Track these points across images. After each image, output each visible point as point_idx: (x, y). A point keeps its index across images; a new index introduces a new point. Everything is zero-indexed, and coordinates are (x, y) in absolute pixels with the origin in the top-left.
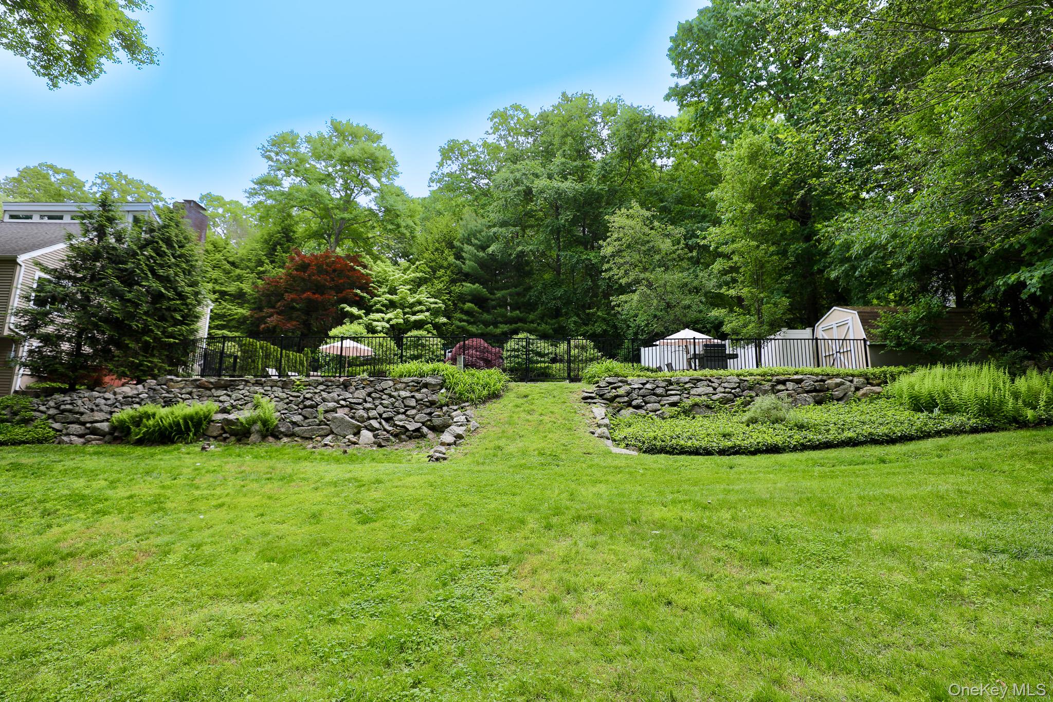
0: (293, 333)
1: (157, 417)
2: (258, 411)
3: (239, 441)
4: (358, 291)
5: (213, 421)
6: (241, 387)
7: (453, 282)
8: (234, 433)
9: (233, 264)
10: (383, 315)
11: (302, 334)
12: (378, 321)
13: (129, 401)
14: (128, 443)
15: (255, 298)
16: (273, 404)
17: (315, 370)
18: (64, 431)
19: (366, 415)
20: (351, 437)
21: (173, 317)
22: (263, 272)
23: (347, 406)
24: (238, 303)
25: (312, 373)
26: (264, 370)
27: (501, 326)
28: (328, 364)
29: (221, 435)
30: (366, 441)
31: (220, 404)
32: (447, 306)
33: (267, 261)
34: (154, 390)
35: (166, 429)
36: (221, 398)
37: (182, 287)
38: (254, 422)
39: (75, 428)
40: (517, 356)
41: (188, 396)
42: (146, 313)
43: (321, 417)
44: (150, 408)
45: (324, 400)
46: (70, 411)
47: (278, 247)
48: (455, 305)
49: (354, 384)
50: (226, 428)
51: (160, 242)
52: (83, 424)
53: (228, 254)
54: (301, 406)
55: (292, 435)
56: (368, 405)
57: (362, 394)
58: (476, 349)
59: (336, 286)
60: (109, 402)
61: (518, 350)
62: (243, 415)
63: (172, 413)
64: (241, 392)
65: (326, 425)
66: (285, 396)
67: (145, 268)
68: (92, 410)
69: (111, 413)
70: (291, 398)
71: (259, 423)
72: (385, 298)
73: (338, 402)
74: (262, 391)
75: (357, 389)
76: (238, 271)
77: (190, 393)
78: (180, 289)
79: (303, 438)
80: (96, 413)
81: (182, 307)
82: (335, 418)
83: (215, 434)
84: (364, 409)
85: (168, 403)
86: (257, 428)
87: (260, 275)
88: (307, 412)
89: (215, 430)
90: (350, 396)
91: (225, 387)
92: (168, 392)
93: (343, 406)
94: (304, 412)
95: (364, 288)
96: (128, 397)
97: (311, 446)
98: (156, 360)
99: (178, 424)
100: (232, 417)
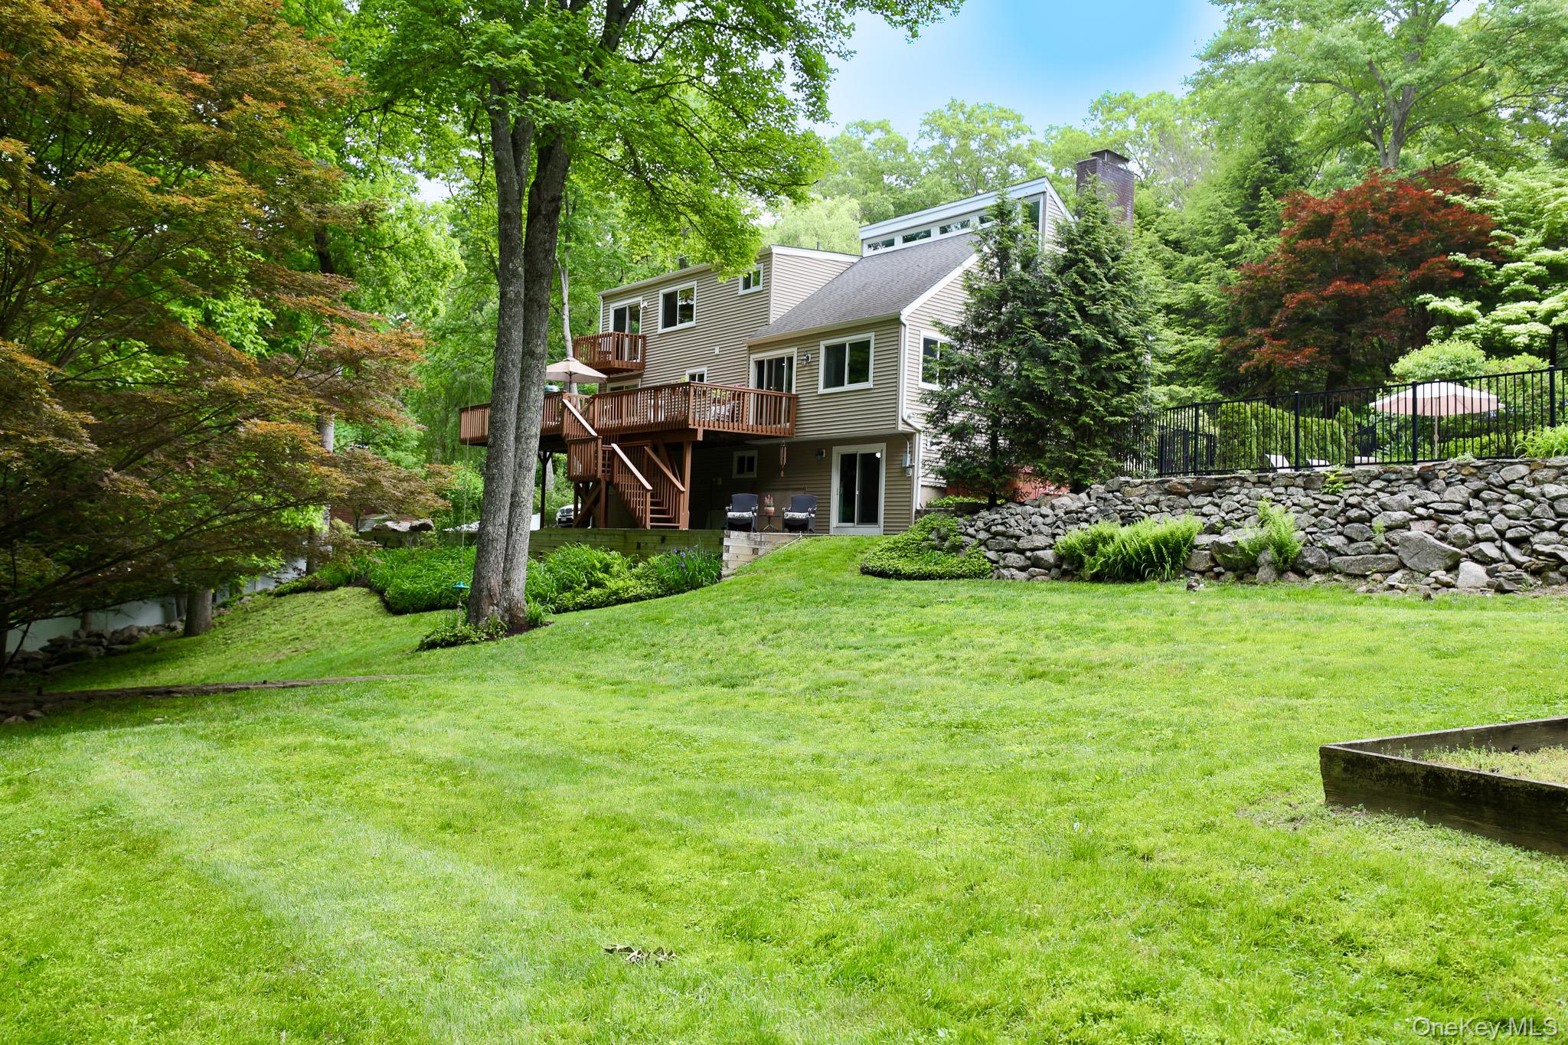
0: (1310, 372)
1: (1117, 540)
2: (1266, 528)
3: (1240, 578)
5: (1196, 547)
6: (1234, 490)
8: (1231, 567)
9: (1176, 245)
10: (1531, 305)
11: (1332, 374)
12: (1517, 321)
13: (1074, 517)
14: (1081, 579)
15: (1226, 310)
16: (1292, 516)
17: (1366, 452)
18: (1002, 563)
19: (1469, 534)
20: (1441, 574)
21: (1116, 380)
22: (1238, 253)
23: (1430, 518)
24: (1195, 326)
25: (1357, 459)
26: (1262, 458)
28: (1396, 438)
29: (1211, 569)
30: (1472, 581)
31: (1205, 520)
33: (1243, 226)
34: (1105, 500)
35: (1131, 558)
36: (1205, 510)
37: (1123, 328)
38: (1263, 548)
39: (1013, 558)
41: (1153, 508)
42: (1080, 380)
43: (1380, 538)
44: (1105, 527)
45: (1384, 507)
46: (1003, 534)
47: (1264, 190)
49: (1443, 474)
50: (1218, 557)
51: (1087, 259)
52: (1022, 552)
53: (1165, 226)
54: (1341, 519)
55: (1329, 570)
56: (1473, 515)
57: (1459, 493)
59: (1403, 253)
60: (1048, 520)
62: (1245, 535)
63: (1138, 534)
64: (1235, 498)
65: (1391, 552)
66: (1310, 502)
67: (1071, 307)
68: (1029, 533)
69: (1054, 536)
70: (1322, 506)
71: (1271, 550)
73: (1411, 510)
74: (1271, 495)
75: (1448, 484)
76: (1188, 259)
77: (1156, 503)
78: (1122, 332)
79: (1348, 575)
80: (1035, 537)
81: (1128, 362)
82: (1408, 539)
83: (1201, 567)
84: (1466, 522)
85: (1127, 519)
86: (1269, 558)
87: (1231, 260)
88: (1353, 529)
89: (1200, 561)
90: (1436, 497)
91: (1209, 491)
92: (1124, 503)
93: (1421, 518)
94: (1347, 530)
96: (1071, 512)
97: (1364, 588)
98: (1099, 453)
99: (1148, 552)
100: (1225, 539)
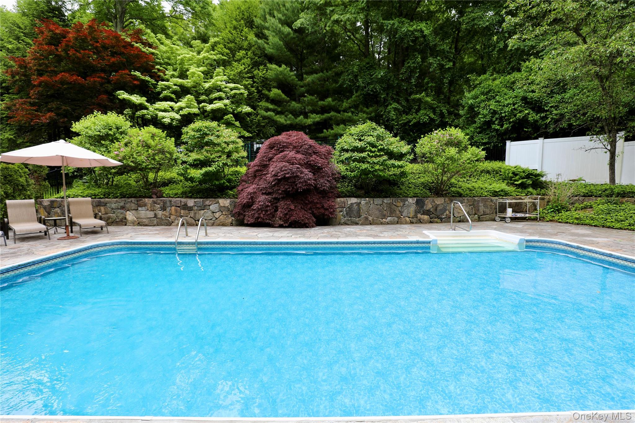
4: (138, 74)
7: (256, 65)
10: (172, 104)
12: (165, 111)
27: (314, 116)
32: (250, 93)
40: (362, 160)
48: (259, 92)
58: (297, 149)
61: (362, 150)
72: (174, 82)
95: (147, 70)
